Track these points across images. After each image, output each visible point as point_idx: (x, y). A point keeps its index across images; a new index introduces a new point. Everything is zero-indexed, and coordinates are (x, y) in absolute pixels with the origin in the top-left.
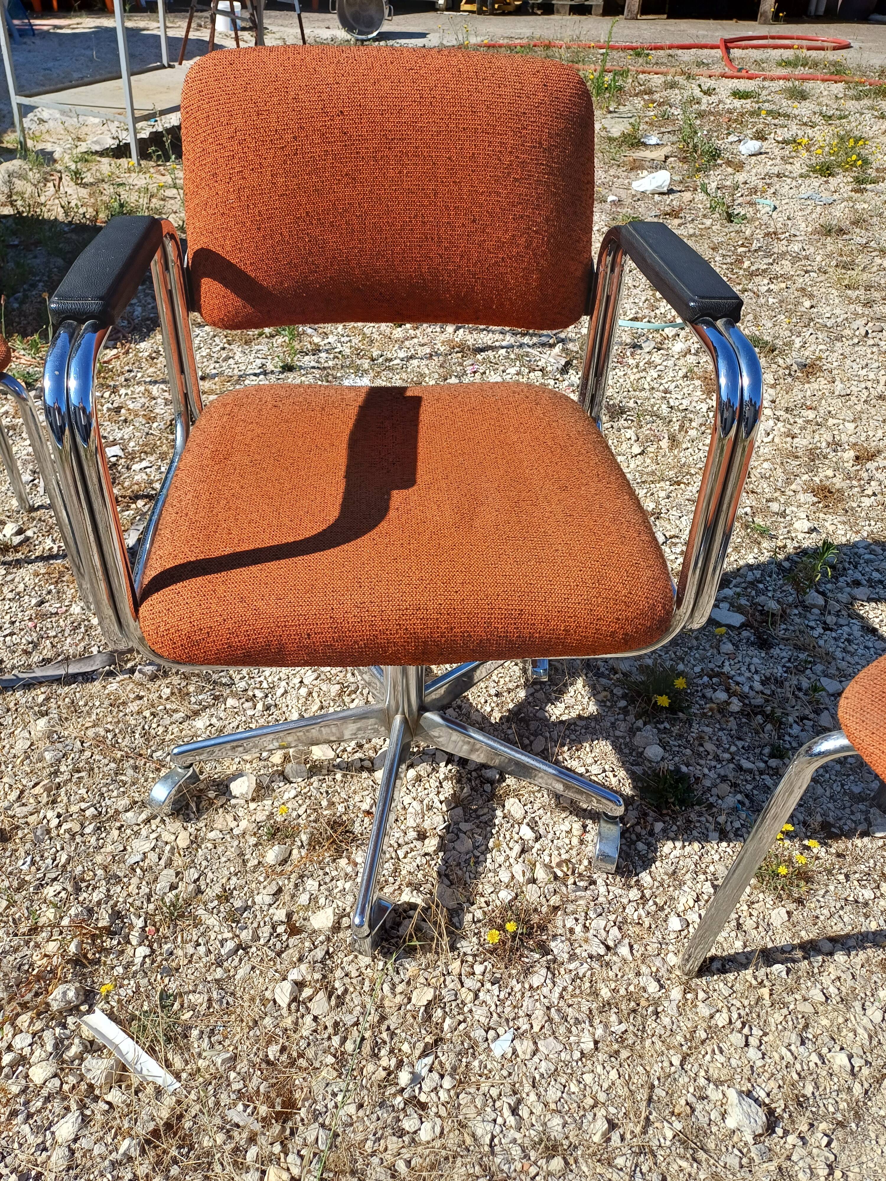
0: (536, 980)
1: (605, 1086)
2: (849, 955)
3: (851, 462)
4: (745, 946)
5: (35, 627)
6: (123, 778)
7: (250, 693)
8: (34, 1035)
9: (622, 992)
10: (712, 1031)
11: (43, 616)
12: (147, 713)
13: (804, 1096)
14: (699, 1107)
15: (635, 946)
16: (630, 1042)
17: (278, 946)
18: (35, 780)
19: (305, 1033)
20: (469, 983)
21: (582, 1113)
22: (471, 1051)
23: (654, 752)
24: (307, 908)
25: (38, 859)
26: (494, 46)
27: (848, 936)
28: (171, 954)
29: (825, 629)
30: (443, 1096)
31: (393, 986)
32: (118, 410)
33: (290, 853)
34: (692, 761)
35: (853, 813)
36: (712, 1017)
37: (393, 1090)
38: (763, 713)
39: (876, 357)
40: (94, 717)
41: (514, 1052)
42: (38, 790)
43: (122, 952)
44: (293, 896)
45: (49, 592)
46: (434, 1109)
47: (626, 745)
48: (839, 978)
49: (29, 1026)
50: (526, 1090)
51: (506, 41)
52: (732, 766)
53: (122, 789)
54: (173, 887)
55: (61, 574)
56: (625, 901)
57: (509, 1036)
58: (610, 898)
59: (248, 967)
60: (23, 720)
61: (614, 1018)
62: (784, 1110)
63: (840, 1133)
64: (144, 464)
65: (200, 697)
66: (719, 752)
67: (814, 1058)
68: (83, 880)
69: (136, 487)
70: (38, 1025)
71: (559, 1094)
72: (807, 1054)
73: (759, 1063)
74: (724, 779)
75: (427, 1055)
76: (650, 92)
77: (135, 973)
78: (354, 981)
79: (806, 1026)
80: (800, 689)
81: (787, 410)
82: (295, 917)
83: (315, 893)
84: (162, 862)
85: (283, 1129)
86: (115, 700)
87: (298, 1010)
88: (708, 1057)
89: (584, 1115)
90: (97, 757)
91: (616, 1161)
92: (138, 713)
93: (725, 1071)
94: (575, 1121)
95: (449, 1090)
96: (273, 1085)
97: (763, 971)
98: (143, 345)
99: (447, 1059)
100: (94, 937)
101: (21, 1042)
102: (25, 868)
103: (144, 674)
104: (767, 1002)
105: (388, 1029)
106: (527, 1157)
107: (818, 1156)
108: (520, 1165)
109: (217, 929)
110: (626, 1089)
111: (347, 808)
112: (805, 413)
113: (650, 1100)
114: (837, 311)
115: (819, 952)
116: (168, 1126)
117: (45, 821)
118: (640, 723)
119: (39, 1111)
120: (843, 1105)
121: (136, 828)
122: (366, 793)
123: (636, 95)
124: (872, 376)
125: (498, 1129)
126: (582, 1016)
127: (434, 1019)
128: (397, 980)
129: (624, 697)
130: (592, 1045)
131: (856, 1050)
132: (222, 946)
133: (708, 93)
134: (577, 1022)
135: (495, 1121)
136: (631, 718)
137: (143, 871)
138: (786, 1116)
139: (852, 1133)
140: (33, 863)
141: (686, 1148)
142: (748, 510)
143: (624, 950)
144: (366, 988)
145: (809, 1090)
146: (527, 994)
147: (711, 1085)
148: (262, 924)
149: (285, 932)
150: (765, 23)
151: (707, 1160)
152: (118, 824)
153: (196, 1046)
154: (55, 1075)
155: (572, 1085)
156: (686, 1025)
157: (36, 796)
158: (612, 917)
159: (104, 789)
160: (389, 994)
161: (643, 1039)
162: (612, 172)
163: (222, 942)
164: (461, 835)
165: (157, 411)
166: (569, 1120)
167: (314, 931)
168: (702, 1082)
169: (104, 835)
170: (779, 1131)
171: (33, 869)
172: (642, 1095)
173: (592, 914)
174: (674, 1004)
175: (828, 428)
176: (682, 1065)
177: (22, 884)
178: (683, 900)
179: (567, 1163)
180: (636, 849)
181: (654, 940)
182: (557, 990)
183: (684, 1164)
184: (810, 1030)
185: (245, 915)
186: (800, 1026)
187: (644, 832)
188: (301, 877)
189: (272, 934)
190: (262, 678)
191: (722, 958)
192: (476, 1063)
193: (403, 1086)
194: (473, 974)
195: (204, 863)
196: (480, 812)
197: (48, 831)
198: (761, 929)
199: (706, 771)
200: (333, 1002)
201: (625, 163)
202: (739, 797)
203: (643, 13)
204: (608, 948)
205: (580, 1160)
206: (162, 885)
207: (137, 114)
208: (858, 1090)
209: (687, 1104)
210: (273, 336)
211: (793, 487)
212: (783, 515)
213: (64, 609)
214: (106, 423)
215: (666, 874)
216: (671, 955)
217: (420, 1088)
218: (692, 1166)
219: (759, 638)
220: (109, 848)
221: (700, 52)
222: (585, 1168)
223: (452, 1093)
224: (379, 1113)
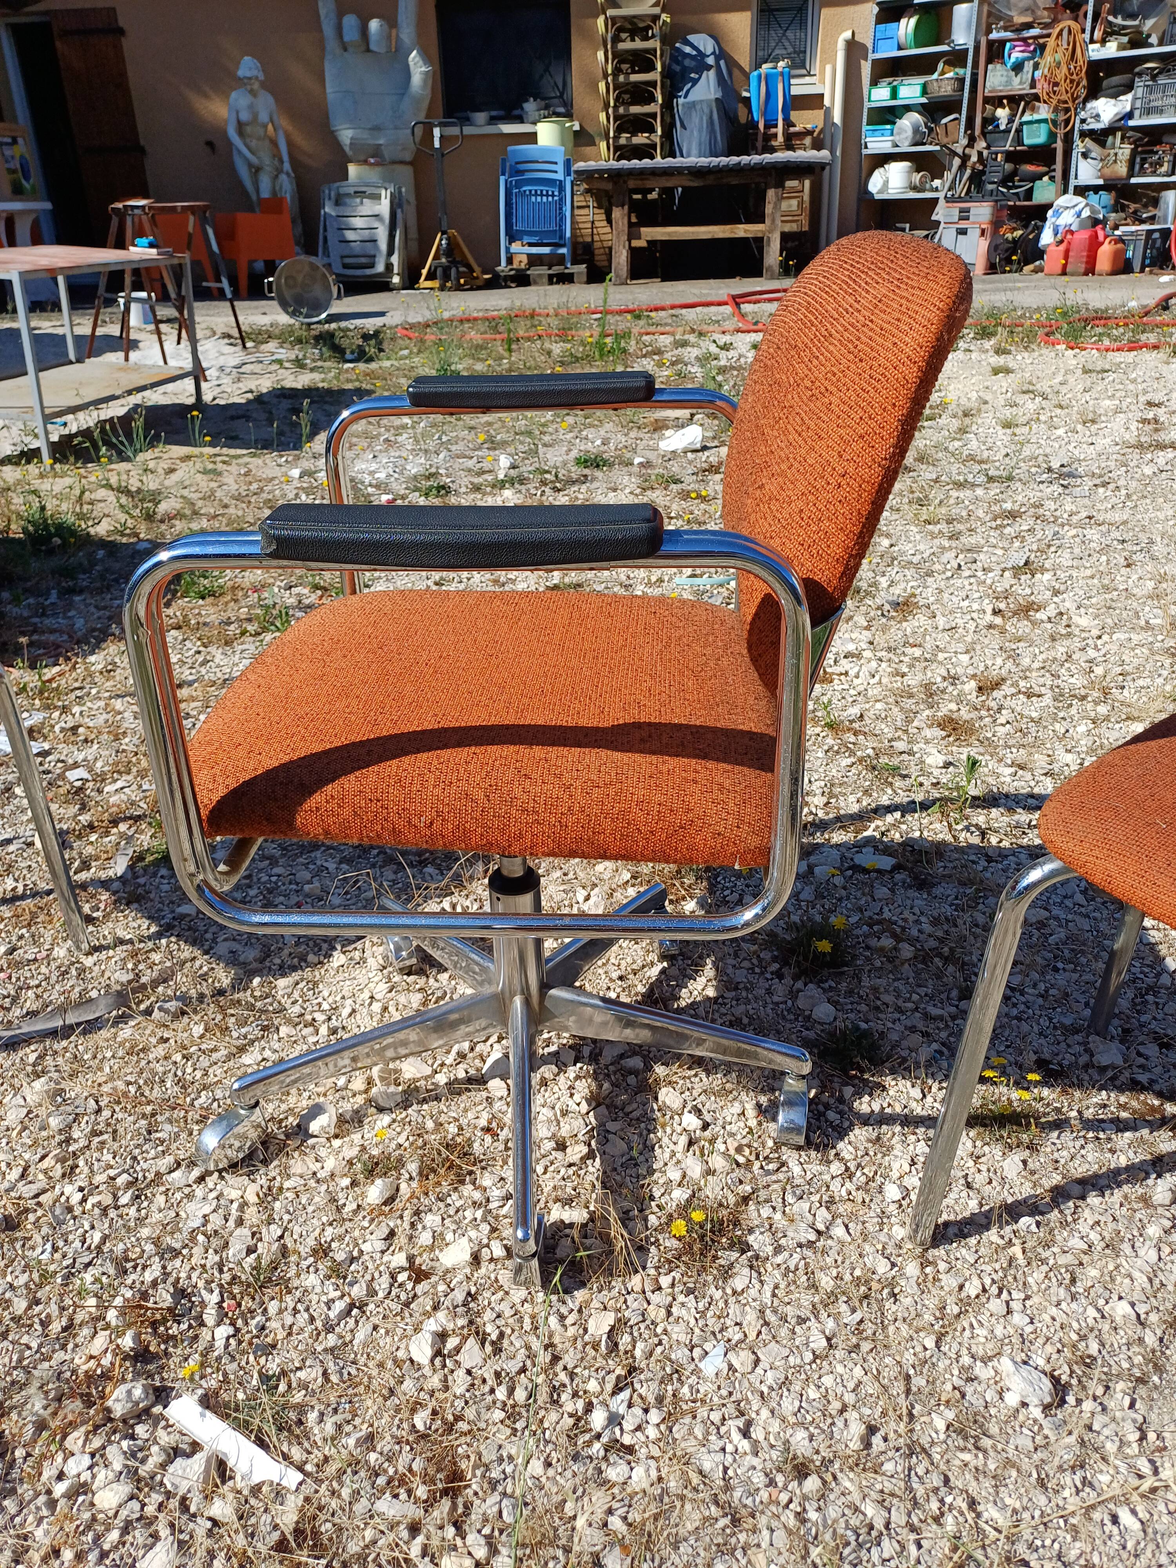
0: (739, 1283)
1: (851, 1385)
2: (1103, 1196)
3: (975, 694)
4: (981, 1205)
5: (10, 978)
6: (158, 1135)
7: (308, 1018)
8: (93, 1455)
9: (847, 1277)
10: (966, 1304)
11: (18, 965)
12: (178, 1057)
13: (1089, 1356)
14: (969, 1389)
15: (850, 1225)
16: (870, 1332)
17: (403, 1296)
18: (41, 1152)
19: (459, 1391)
20: (655, 1298)
21: (829, 1421)
22: (676, 1376)
23: (824, 1011)
24: (432, 1248)
25: (61, 1243)
26: (468, 320)
27: (1096, 1176)
28: (263, 1328)
29: (989, 862)
30: (652, 1433)
31: (562, 1318)
32: (74, 729)
33: (398, 1190)
34: (871, 1017)
35: (1069, 1046)
36: (961, 1287)
37: (587, 1437)
38: (940, 955)
39: (975, 588)
40: (107, 1070)
41: (731, 1367)
42: (48, 1162)
43: (196, 1337)
44: (411, 1237)
45: (21, 937)
46: (644, 1450)
47: (789, 1011)
48: (1098, 1223)
49: (84, 1445)
50: (755, 1408)
51: (481, 314)
52: (917, 1015)
53: (160, 1148)
54: (250, 1251)
55: (34, 915)
56: (827, 1177)
57: (720, 1349)
58: (808, 1178)
59: (369, 1327)
60: (12, 1086)
61: (844, 1308)
62: (1071, 1376)
63: (1142, 1391)
64: (119, 784)
65: (243, 1031)
66: (900, 1003)
67: (1092, 1312)
68: (127, 1260)
69: (115, 809)
70: (97, 1442)
71: (797, 1404)
72: (1081, 1310)
73: (1029, 1329)
74: (913, 1029)
75: (621, 1390)
76: (659, 352)
77: (219, 1359)
78: (511, 1321)
79: (1073, 1281)
80: (977, 926)
81: (890, 649)
82: (418, 1261)
83: (439, 1229)
84: (231, 1223)
85: (454, 1507)
86: (132, 1047)
87: (444, 1366)
88: (967, 1333)
89: (833, 1424)
90: (120, 1116)
91: (884, 1468)
92: (166, 1058)
93: (990, 1346)
94: (823, 1431)
95: (658, 1425)
96: (429, 1460)
97: (1008, 1229)
98: (92, 659)
99: (648, 1390)
100: (154, 1324)
101: (78, 1466)
102: (45, 1257)
103: (167, 1011)
104: (1022, 1261)
105: (565, 1368)
106: (772, 1483)
107: (1123, 1420)
108: (766, 1495)
109: (318, 1289)
110: (877, 1384)
111: (461, 1128)
112: (909, 650)
113: (908, 1392)
114: (921, 547)
115: (1068, 1197)
116: (298, 1532)
117: (63, 1199)
118: (799, 984)
119: (116, 1548)
120: (1138, 1359)
121: (187, 1190)
122: (480, 1108)
123: (645, 356)
124: (975, 606)
125: (729, 1458)
126: (806, 1313)
127: (621, 1348)
128: (564, 1310)
129: (775, 959)
130: (824, 1343)
131: (1137, 1296)
132: (329, 1309)
133: (726, 347)
134: (801, 1321)
135: (723, 1450)
136: (788, 981)
137: (208, 1237)
138: (1074, 1382)
139: (1156, 1387)
140: (55, 1249)
141: (966, 1438)
142: (870, 751)
143: (839, 1231)
144: (527, 1326)
145: (1094, 1347)
146: (731, 1300)
147: (978, 1363)
148: (376, 1275)
149: (409, 1278)
150: (772, 278)
151: (994, 1447)
152: (163, 1189)
153: (316, 1431)
154: (132, 1498)
155: (810, 1391)
156: (931, 1302)
157: (45, 1172)
158: (815, 1198)
159: (137, 1151)
160: (559, 1327)
161: (884, 1328)
162: (633, 434)
163: (329, 1304)
164: (610, 1136)
165: (125, 725)
166: (816, 1431)
167: (447, 1271)
168: (966, 1360)
169: (145, 1204)
170: (1071, 1399)
171: (57, 1256)
172: (898, 1388)
173: (790, 1199)
174: (913, 1281)
175: (940, 663)
176: (938, 1346)
177: (46, 1277)
178: (895, 1166)
179: (824, 1482)
180: (827, 1121)
181: (872, 1214)
182: (768, 1290)
183: (967, 1457)
184: (1079, 1284)
185: (352, 1268)
186: (1067, 1281)
187: (832, 1101)
188: (417, 1213)
189: (392, 1285)
190: (320, 1000)
191: (957, 1223)
192: (685, 1390)
193: (599, 1429)
194: (660, 1288)
195: (286, 1217)
196: (628, 1109)
197: (70, 1209)
198: (994, 1183)
199: (890, 1025)
200: (488, 1348)
201: (646, 426)
202: (935, 1046)
203: (632, 279)
204: (819, 1233)
205: (839, 1475)
206: (236, 1249)
207: (47, 411)
208: (1151, 1340)
209: (955, 1388)
210: (259, 634)
211: (916, 724)
212: (911, 753)
213: (44, 953)
214: (60, 746)
215: (869, 1141)
216: (895, 1228)
217: (622, 1430)
218: (976, 1456)
219: (916, 878)
220: (156, 1217)
221: (706, 310)
222: (848, 1484)
223: (663, 1427)
224: (575, 1468)
